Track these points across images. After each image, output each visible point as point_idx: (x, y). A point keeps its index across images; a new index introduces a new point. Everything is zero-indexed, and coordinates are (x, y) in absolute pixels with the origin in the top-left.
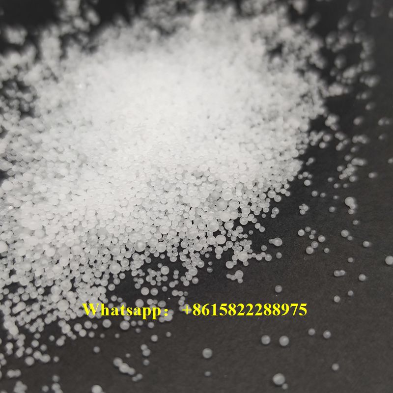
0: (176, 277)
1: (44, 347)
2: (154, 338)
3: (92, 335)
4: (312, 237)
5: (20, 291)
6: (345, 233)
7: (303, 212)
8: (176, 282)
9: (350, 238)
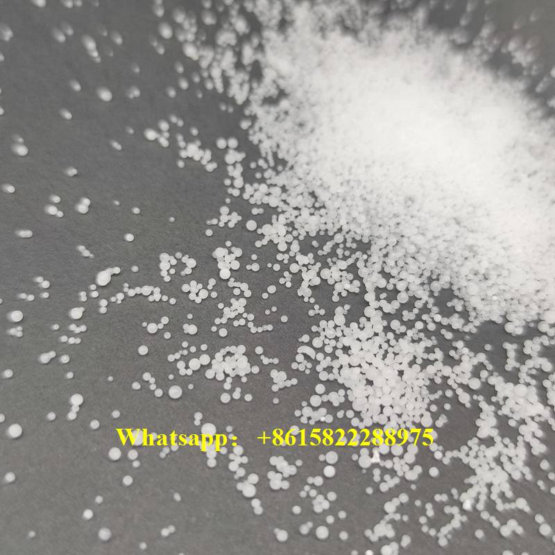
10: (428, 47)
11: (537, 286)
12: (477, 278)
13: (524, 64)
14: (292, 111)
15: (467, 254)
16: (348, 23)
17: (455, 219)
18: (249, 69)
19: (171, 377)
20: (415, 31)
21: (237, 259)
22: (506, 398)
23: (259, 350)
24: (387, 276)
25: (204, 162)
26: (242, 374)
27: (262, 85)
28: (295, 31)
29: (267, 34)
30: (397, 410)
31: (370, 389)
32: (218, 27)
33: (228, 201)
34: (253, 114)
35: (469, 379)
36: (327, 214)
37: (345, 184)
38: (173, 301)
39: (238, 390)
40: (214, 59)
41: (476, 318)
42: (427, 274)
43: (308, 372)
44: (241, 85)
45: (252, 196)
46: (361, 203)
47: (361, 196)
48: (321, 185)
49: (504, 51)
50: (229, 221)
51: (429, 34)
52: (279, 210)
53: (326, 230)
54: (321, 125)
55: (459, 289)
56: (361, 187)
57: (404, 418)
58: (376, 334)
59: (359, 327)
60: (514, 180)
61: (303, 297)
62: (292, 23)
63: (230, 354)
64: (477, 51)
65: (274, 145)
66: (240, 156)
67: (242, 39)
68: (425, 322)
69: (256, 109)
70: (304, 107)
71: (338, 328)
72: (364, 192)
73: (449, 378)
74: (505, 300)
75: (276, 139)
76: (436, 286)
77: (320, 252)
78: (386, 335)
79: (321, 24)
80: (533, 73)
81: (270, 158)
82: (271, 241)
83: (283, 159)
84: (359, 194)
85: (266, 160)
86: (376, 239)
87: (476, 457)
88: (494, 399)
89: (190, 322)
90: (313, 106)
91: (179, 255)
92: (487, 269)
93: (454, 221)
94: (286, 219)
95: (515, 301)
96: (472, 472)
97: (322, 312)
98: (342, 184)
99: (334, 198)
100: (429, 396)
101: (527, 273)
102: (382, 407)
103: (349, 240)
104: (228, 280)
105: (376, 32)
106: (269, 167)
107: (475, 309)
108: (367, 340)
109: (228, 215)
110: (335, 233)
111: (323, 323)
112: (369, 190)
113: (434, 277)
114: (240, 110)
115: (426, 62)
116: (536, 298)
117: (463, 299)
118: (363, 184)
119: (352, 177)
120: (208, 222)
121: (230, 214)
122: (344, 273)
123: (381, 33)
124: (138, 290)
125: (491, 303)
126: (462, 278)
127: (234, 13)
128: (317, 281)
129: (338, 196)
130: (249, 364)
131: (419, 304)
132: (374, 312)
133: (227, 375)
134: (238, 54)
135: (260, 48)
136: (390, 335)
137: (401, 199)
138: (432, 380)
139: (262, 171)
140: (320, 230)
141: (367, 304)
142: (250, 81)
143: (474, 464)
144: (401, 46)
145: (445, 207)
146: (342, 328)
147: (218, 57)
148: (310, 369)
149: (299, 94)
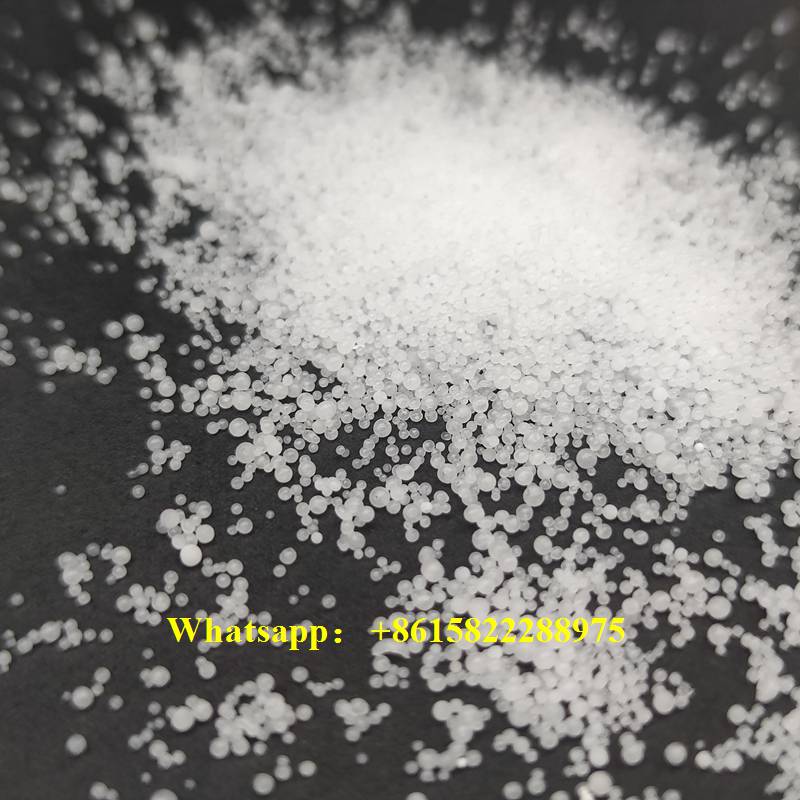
10: (430, 65)
11: (768, 402)
12: (654, 423)
13: (606, 47)
14: (223, 238)
15: (622, 386)
16: (277, 64)
17: (579, 331)
18: (124, 189)
19: (146, 777)
20: (398, 46)
21: (204, 522)
22: (784, 617)
23: (299, 674)
24: (494, 468)
25: (91, 371)
26: (281, 727)
27: (157, 209)
28: (188, 103)
29: (137, 122)
30: (596, 701)
31: (532, 680)
32: (46, 137)
33: (156, 424)
34: (155, 262)
35: (707, 603)
36: (346, 392)
37: (362, 332)
38: (106, 636)
39: (283, 761)
40: (56, 190)
41: (678, 491)
42: (562, 442)
43: (405, 685)
44: (118, 220)
45: (198, 403)
46: (401, 355)
47: (399, 342)
48: (320, 347)
49: (563, 35)
50: (169, 459)
51: (424, 44)
52: (257, 412)
53: (355, 422)
54: (285, 246)
55: (630, 451)
56: (394, 329)
57: (614, 711)
58: (508, 576)
59: (473, 573)
60: (659, 238)
61: (350, 552)
62: (177, 93)
63: (246, 699)
64: (518, 48)
65: (211, 304)
66: (153, 342)
67: (96, 145)
68: (591, 528)
69: (158, 253)
70: (245, 224)
71: (434, 588)
72: (401, 335)
73: (667, 613)
74: (720, 445)
75: (211, 293)
76: (587, 459)
77: (356, 464)
78: (527, 573)
79: (229, 80)
80: (627, 56)
81: (210, 328)
82: (259, 472)
83: (236, 323)
84: (395, 342)
85: (205, 335)
86: (450, 410)
87: (771, 739)
88: (764, 625)
89: (151, 664)
90: (261, 216)
91: (92, 548)
92: (667, 401)
93: (580, 337)
94: (275, 424)
95: (739, 441)
96: (774, 770)
97: (396, 567)
98: (357, 334)
99: (351, 362)
100: (644, 656)
101: (740, 386)
102: (566, 705)
103: (402, 426)
104: (200, 565)
105: (331, 66)
106: (214, 344)
107: (670, 477)
108: (496, 591)
109: (163, 449)
110: (372, 422)
111: (403, 587)
112: (409, 329)
113: (577, 444)
114: (130, 264)
115: (436, 90)
116: (772, 425)
117: (643, 466)
118: (396, 322)
119: (371, 317)
120: (131, 473)
121: (166, 447)
122: (413, 486)
123: (342, 64)
124: (34, 637)
125: (694, 457)
126: (629, 430)
127: (68, 105)
128: (368, 515)
129: (357, 357)
130: (289, 707)
131: (567, 500)
132: (491, 538)
133: (252, 741)
134: (96, 171)
135: (134, 150)
136: (535, 570)
137: (472, 328)
138: (639, 627)
139: (204, 354)
140: (343, 425)
141: (474, 527)
142: (132, 211)
143: (770, 753)
144: (383, 77)
145: (555, 317)
146: (442, 585)
147: (63, 185)
148: (408, 679)
149: (228, 205)
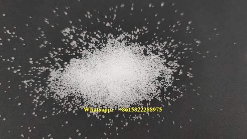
0: (80, 105)
1: (49, 95)
2: (64, 111)
3: (57, 100)
4: (111, 122)
5: (57, 81)
6: (117, 128)
7: (116, 116)
8: (79, 106)
9: (117, 130)
